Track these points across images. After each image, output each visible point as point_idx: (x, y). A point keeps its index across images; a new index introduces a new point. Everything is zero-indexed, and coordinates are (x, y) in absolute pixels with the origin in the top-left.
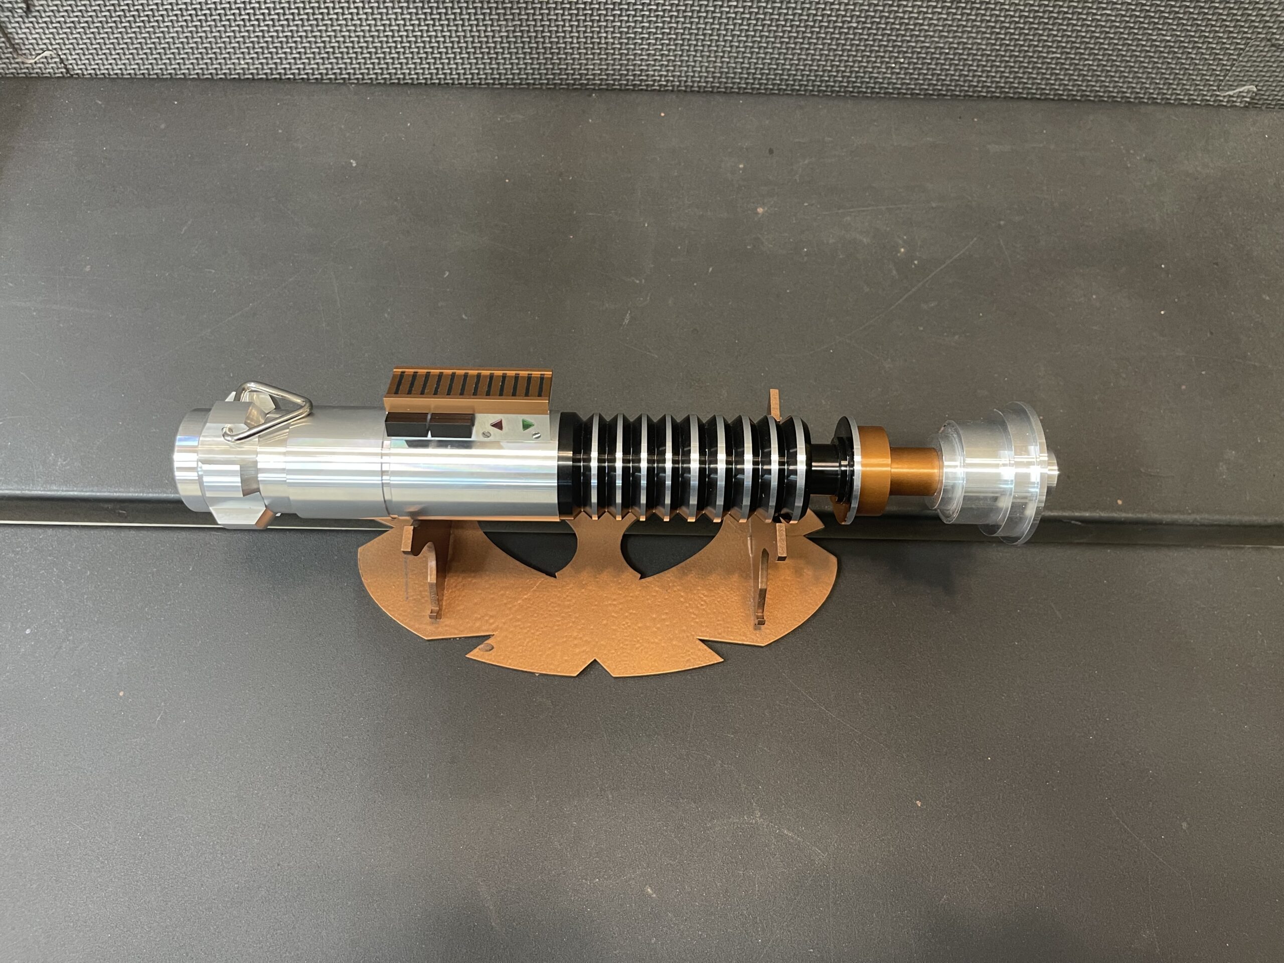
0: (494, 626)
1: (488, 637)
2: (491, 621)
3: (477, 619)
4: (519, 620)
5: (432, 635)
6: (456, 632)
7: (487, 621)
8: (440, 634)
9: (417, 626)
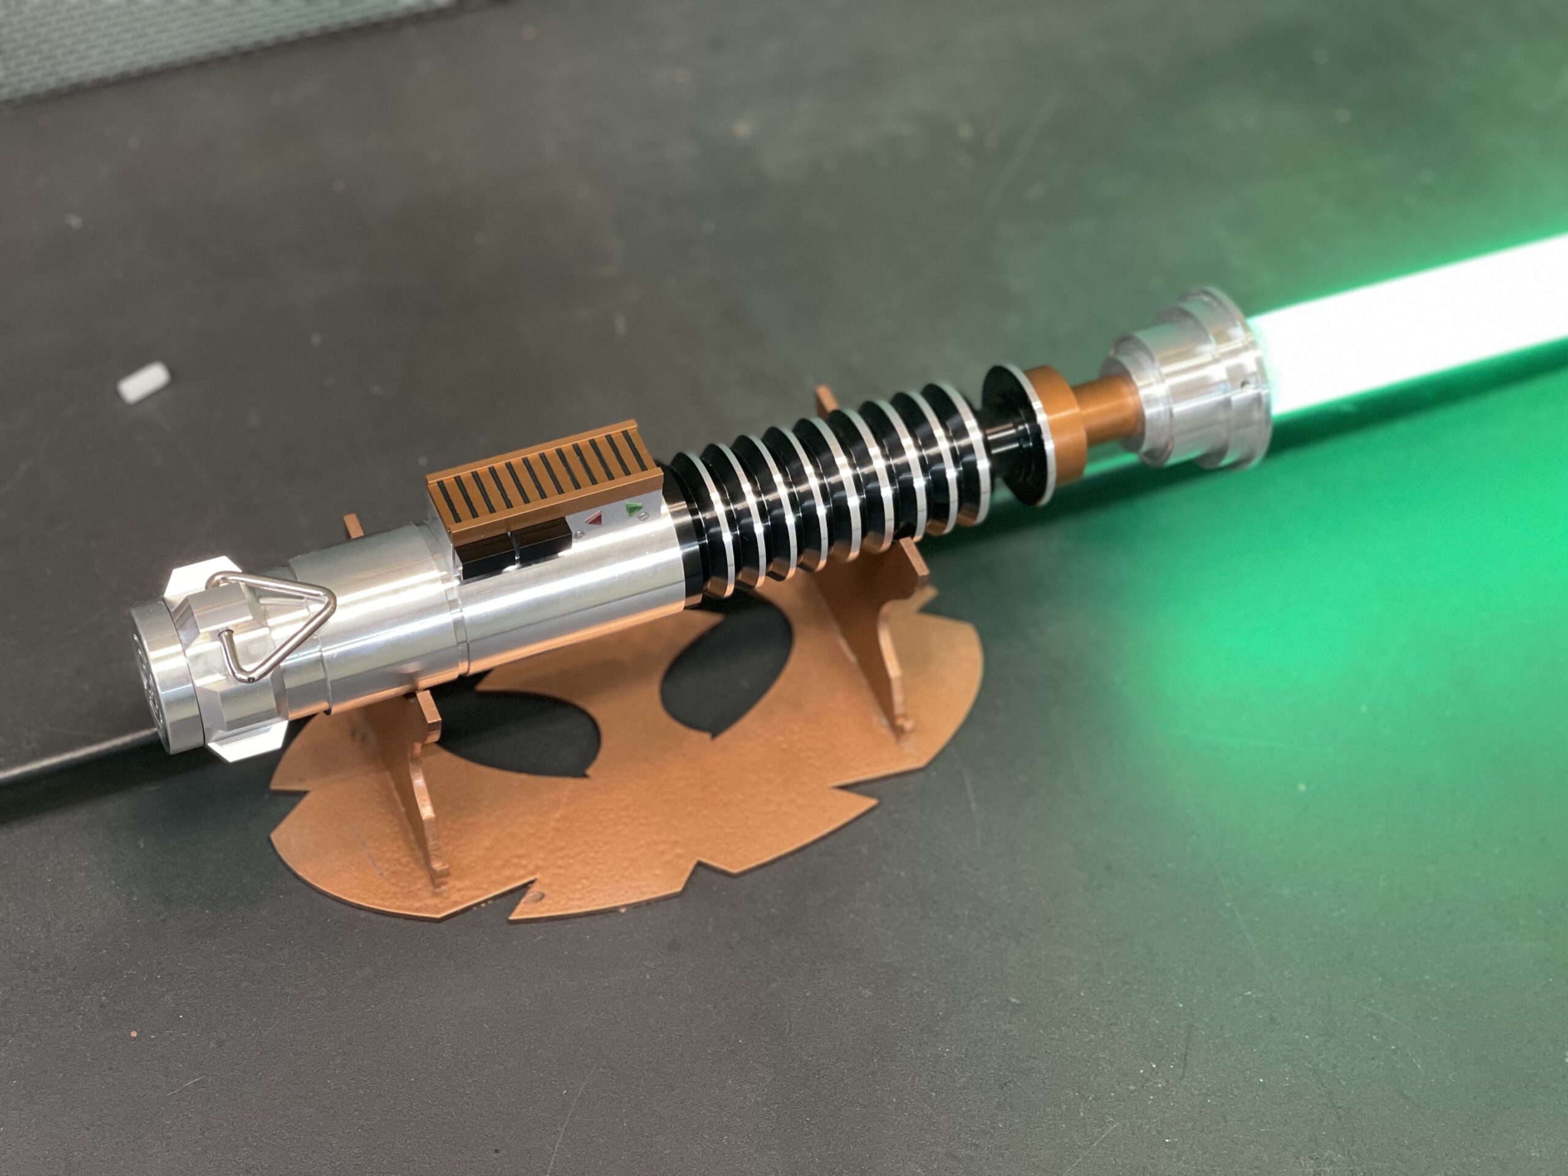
0: (531, 868)
1: (526, 886)
2: (524, 862)
3: (503, 866)
4: (562, 849)
5: (444, 909)
6: (477, 893)
7: (516, 865)
8: (456, 903)
9: (417, 905)
